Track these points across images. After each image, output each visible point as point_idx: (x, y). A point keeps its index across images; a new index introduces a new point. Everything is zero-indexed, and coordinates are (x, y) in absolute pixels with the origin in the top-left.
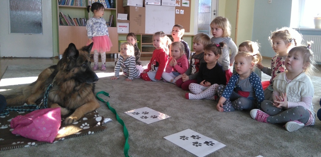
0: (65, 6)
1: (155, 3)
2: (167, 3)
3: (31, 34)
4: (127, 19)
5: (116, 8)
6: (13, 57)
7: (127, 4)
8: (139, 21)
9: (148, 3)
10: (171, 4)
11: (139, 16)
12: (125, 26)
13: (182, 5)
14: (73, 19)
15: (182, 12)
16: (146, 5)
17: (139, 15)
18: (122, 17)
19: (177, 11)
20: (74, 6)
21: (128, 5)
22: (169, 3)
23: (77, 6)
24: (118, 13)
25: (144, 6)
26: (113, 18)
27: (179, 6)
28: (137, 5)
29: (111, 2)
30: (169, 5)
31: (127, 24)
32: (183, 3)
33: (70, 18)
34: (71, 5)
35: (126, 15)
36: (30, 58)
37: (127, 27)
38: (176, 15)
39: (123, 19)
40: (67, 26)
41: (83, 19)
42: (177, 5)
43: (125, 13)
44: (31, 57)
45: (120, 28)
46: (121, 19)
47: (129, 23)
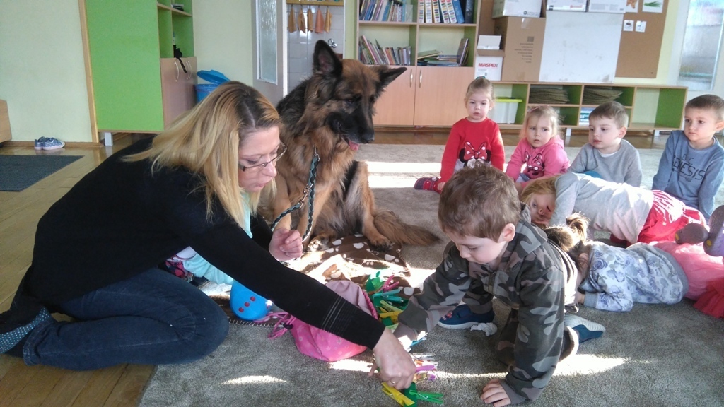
0: (371, 22)
1: (571, 7)
2: (602, 6)
4: (498, 48)
5: (475, 23)
7: (502, 12)
8: (526, 52)
9: (554, 8)
10: (613, 7)
11: (528, 41)
12: (492, 65)
13: (642, 9)
14: (384, 50)
15: (641, 26)
16: (548, 14)
17: (529, 37)
18: (489, 42)
19: (628, 24)
20: (388, 22)
21: (505, 13)
22: (607, 5)
23: (394, 23)
24: (480, 33)
25: (543, 14)
26: (467, 45)
27: (636, 11)
28: (526, 13)
29: (467, 10)
30: (607, 9)
31: (498, 60)
32: (647, 5)
33: (380, 48)
34: (385, 19)
35: (499, 38)
37: (496, 66)
38: (624, 34)
39: (489, 48)
41: (405, 50)
42: (630, 9)
43: (496, 34)
45: (481, 68)
46: (485, 48)
47: (503, 58)
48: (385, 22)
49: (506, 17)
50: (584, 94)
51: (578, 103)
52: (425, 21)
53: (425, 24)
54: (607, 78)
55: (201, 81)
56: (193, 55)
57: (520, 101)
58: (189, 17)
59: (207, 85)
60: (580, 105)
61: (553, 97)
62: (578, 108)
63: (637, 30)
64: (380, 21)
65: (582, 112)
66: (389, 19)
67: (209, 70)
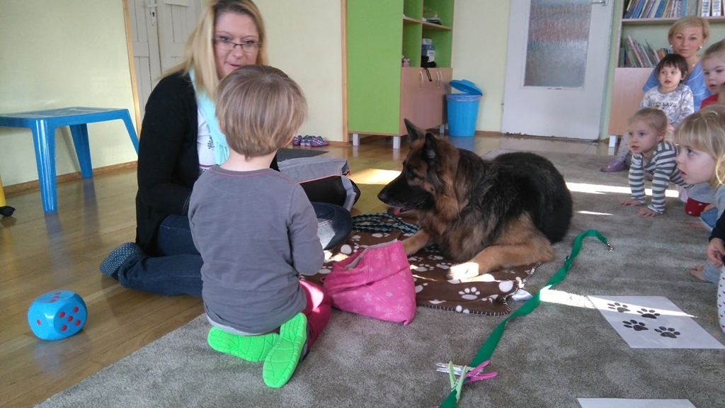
0: (639, 19)
3: (561, 87)
6: (522, 134)
14: (655, 51)
20: (663, 18)
23: (671, 18)
33: (650, 50)
34: (655, 17)
36: (552, 139)
40: (639, 69)
44: (553, 137)
48: (657, 19)
52: (711, 15)
53: (711, 18)
55: (454, 91)
56: (449, 66)
58: (448, 31)
59: (459, 94)
64: (652, 18)
66: (665, 14)
67: (460, 79)
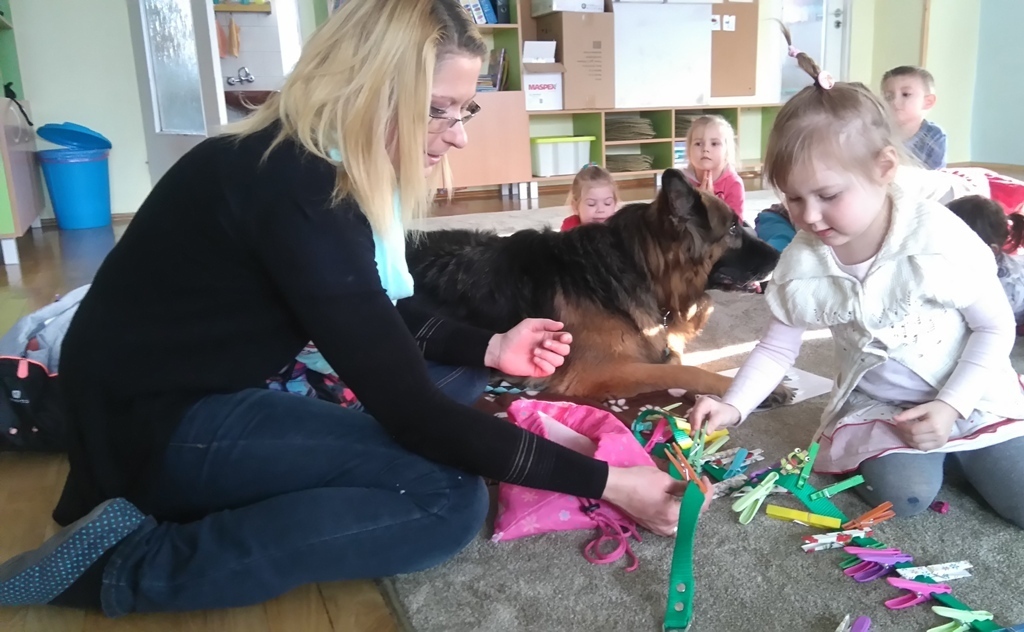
4: (553, 60)
5: (516, 23)
7: (551, 6)
8: (592, 64)
11: (594, 47)
12: (548, 87)
15: (730, 23)
16: (615, 7)
17: (594, 42)
18: (539, 52)
21: (555, 7)
24: (525, 38)
25: (608, 8)
26: (504, 60)
28: (584, 6)
29: (499, 3)
31: (555, 79)
35: (554, 44)
37: (554, 87)
38: (713, 32)
39: (543, 61)
43: (540, 38)
45: (533, 91)
46: (534, 61)
47: (563, 74)
49: (558, 14)
50: (676, 123)
51: (671, 137)
54: (700, 99)
55: (45, 145)
57: (593, 138)
60: (673, 139)
61: (637, 130)
62: (670, 143)
63: (725, 29)
65: (676, 149)
67: (61, 123)
